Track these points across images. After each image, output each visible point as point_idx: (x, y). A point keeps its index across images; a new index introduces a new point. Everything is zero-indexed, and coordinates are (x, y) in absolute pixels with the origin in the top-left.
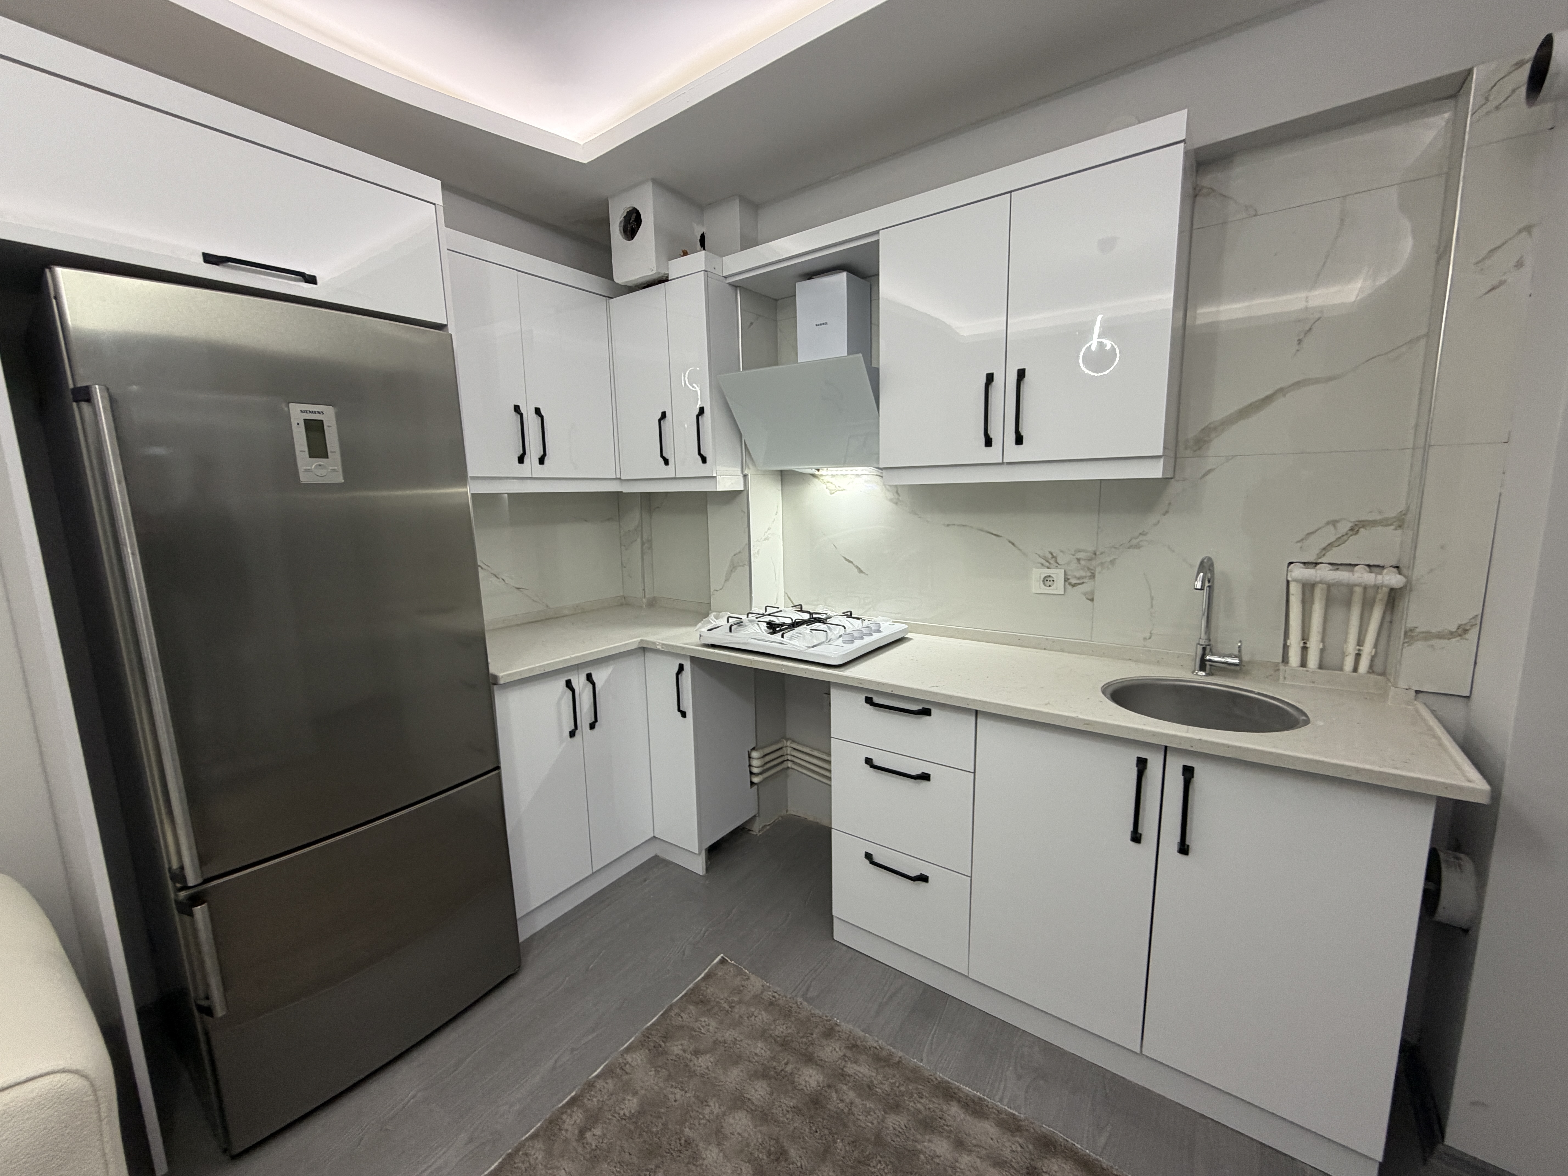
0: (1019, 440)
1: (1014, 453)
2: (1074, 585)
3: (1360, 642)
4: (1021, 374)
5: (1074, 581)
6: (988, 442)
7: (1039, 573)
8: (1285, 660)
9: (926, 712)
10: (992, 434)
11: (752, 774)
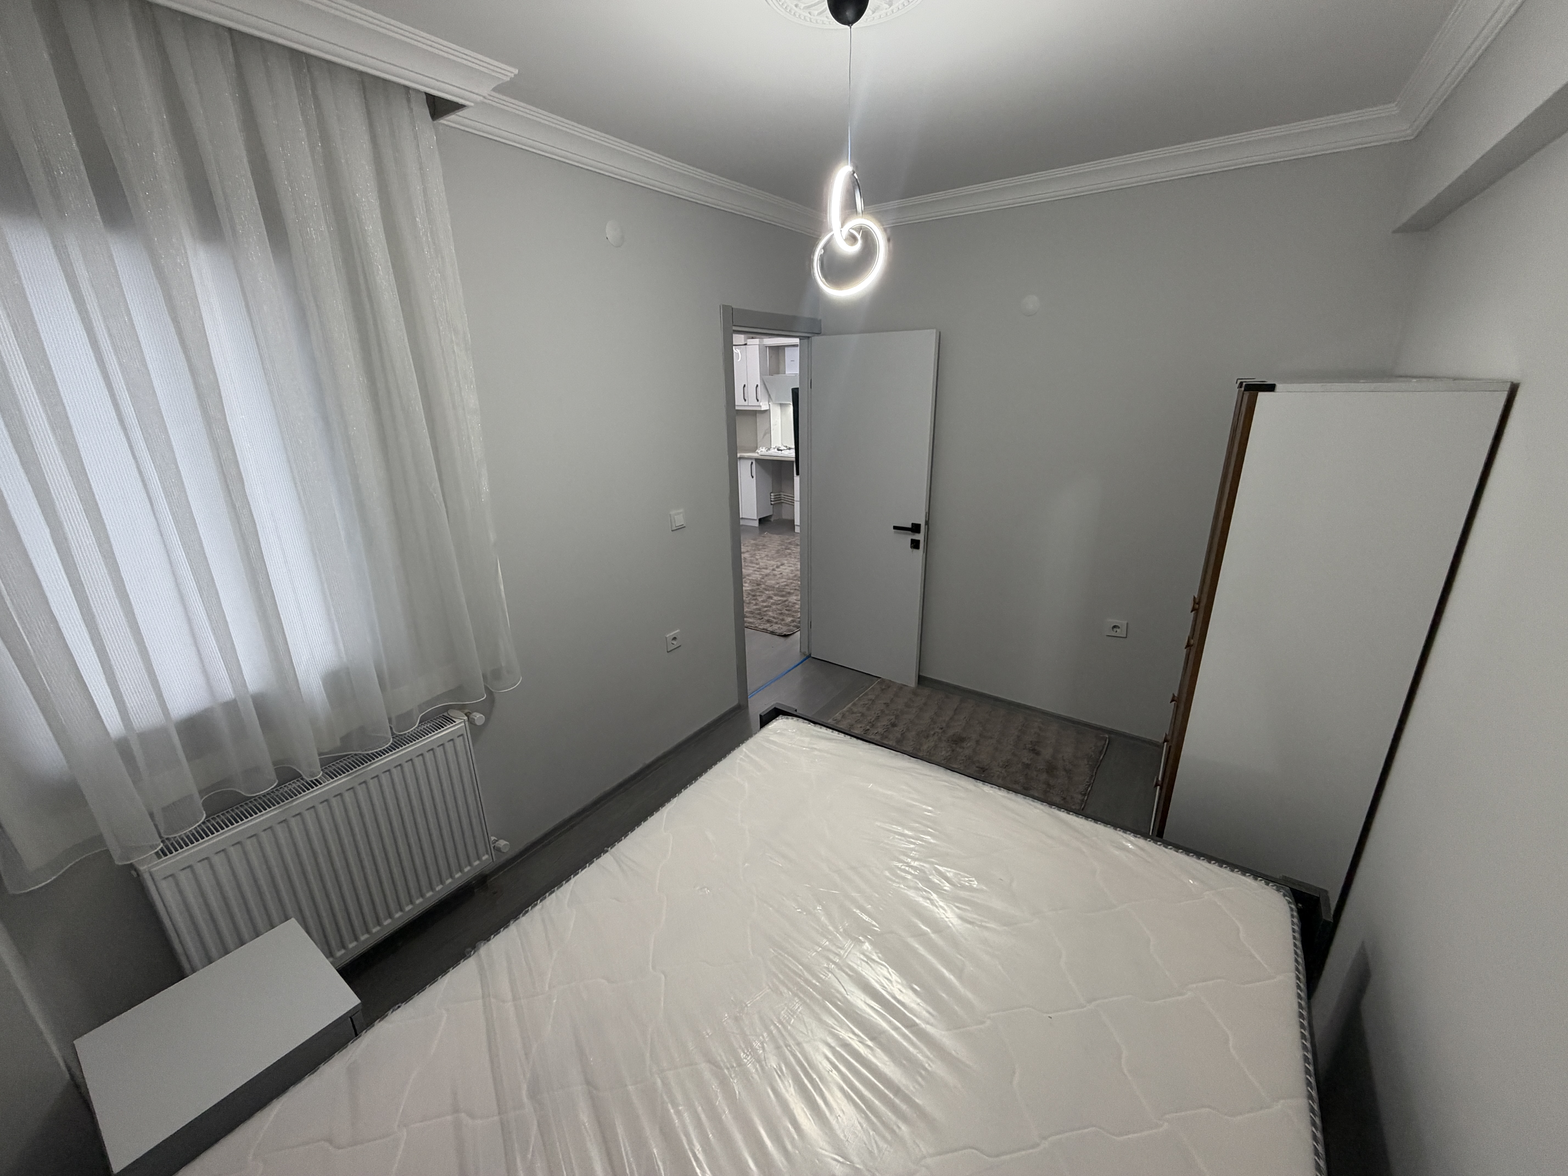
11: (771, 501)
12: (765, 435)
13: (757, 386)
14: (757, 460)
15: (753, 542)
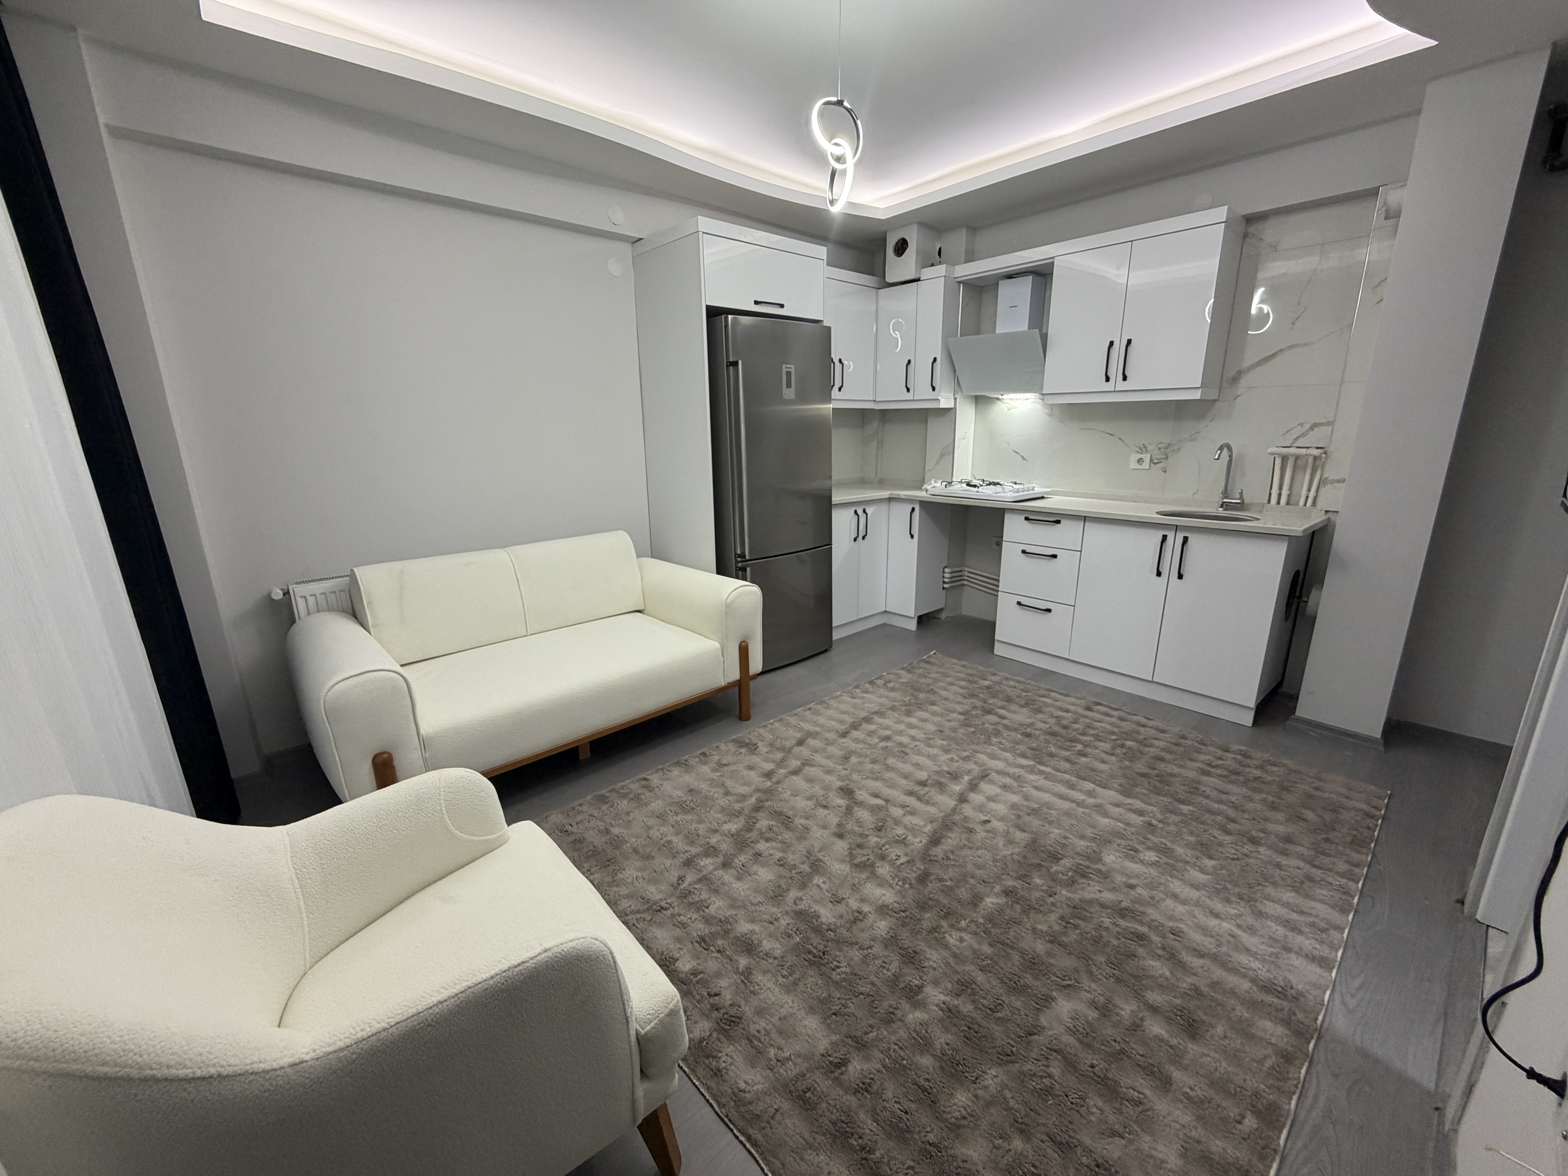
0: (1125, 378)
1: (1122, 385)
2: (1155, 464)
3: (1309, 490)
4: (1129, 342)
5: (1155, 461)
6: (1108, 379)
7: (1135, 457)
8: (1269, 501)
9: (1058, 522)
10: (1109, 375)
11: (944, 582)
12: (942, 456)
13: (935, 359)
14: (924, 504)
15: (906, 677)
